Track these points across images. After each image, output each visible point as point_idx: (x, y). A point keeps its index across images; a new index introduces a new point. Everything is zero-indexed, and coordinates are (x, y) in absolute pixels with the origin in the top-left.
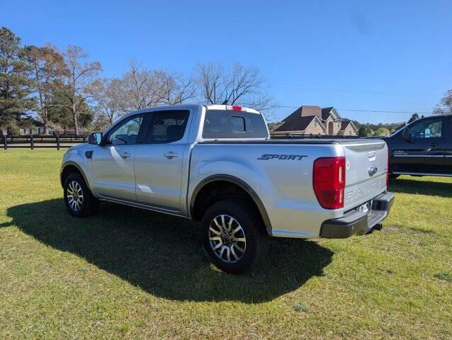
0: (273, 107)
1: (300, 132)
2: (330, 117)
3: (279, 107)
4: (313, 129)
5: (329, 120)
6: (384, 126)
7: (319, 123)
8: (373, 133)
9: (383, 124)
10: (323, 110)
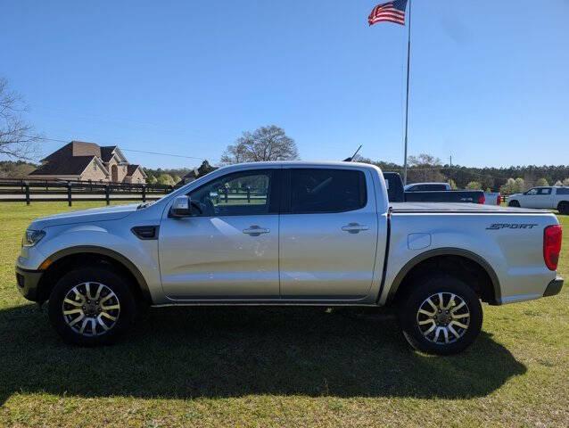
0: (35, 139)
1: (73, 178)
2: (112, 159)
3: (44, 139)
4: (92, 173)
5: (112, 162)
6: (164, 173)
7: (99, 166)
8: (156, 180)
9: (163, 169)
10: (102, 149)
